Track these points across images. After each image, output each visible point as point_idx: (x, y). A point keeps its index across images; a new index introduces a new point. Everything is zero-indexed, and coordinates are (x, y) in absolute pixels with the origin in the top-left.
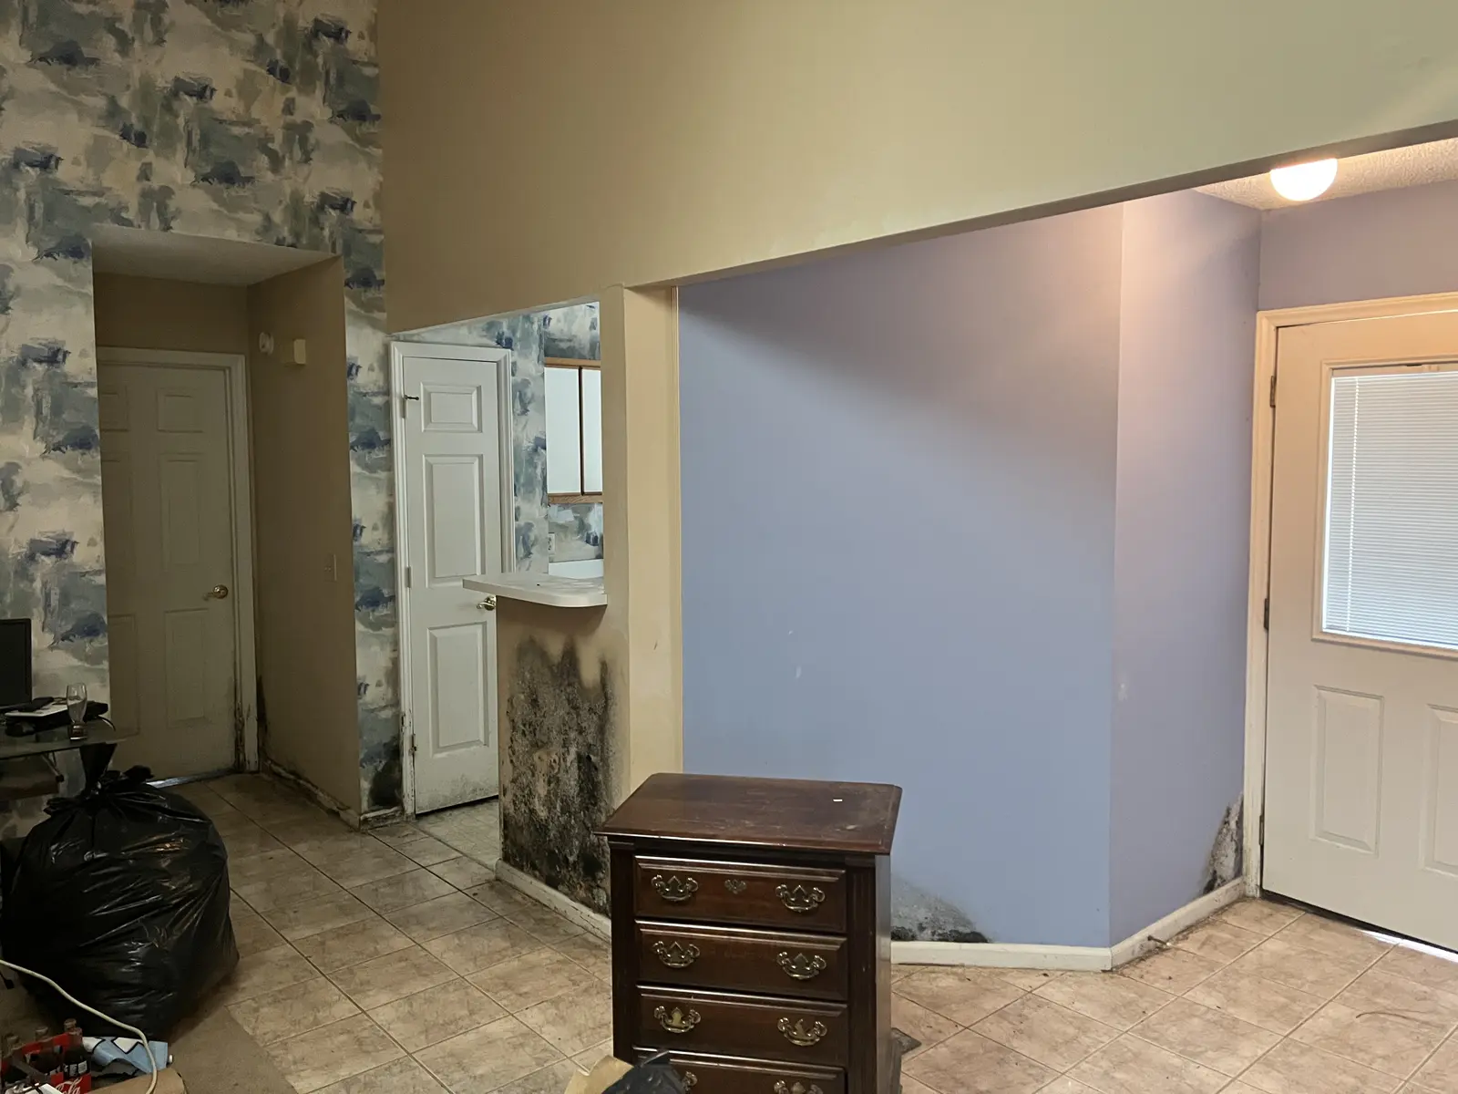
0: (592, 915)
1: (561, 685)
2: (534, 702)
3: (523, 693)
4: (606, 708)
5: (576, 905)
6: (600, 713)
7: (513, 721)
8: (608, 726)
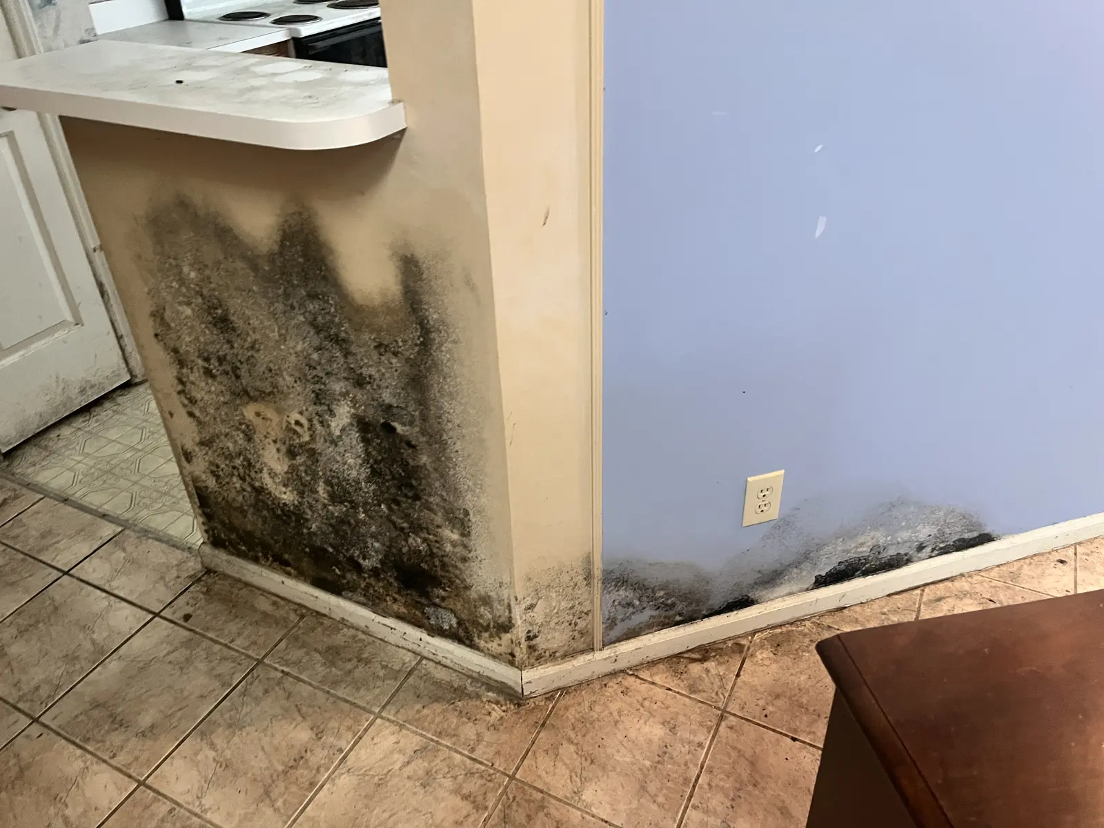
0: (429, 639)
1: (287, 296)
2: (223, 323)
3: (189, 304)
4: (425, 345)
5: (390, 622)
6: (412, 353)
7: (175, 351)
8: (434, 379)
